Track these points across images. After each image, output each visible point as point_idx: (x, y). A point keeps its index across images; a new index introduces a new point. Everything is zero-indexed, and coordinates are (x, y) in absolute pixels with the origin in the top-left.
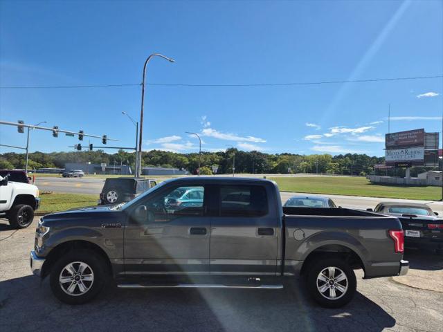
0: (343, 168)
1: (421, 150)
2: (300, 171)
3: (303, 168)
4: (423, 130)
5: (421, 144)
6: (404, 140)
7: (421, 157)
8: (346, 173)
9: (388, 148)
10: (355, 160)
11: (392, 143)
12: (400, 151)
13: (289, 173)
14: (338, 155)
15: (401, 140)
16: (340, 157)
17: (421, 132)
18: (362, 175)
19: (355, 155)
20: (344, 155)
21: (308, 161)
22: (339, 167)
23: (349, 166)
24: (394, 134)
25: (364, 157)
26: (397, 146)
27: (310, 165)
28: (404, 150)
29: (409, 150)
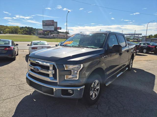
0: (24, 32)
1: (53, 27)
2: (6, 33)
3: (7, 32)
4: (53, 20)
5: (53, 25)
6: (48, 23)
7: (53, 29)
8: (26, 34)
9: (43, 25)
10: (29, 29)
11: (44, 24)
12: (47, 27)
13: (2, 34)
14: (22, 27)
15: (47, 23)
16: (23, 27)
17: (53, 21)
18: (32, 35)
19: (29, 27)
20: (24, 27)
21: (9, 29)
22: (23, 31)
23: (27, 31)
24: (45, 21)
25: (32, 28)
26: (46, 25)
27: (11, 30)
28: (48, 27)
29: (50, 27)
